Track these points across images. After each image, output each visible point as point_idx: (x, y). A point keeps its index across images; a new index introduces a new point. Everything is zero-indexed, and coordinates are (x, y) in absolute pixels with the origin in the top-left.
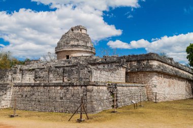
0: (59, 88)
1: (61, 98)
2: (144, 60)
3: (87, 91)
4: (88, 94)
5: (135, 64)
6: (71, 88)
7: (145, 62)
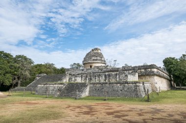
0: (119, 85)
1: (121, 90)
2: (148, 69)
3: (137, 86)
4: (138, 87)
5: (143, 70)
6: (126, 85)
7: (149, 70)
